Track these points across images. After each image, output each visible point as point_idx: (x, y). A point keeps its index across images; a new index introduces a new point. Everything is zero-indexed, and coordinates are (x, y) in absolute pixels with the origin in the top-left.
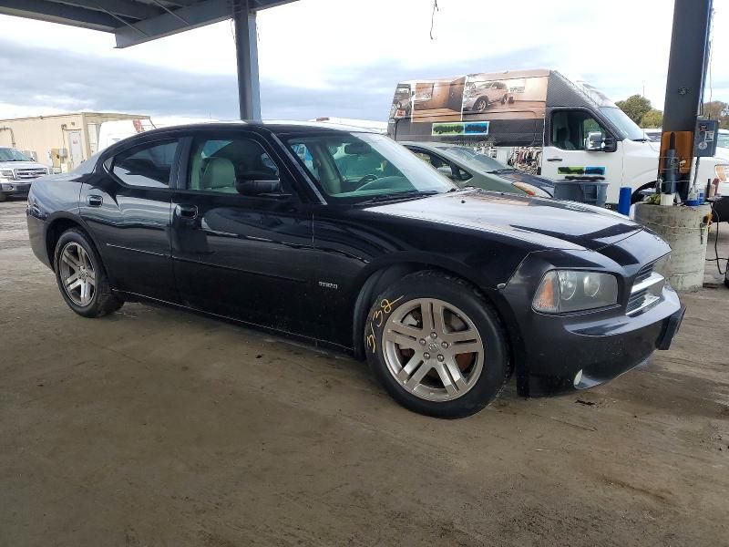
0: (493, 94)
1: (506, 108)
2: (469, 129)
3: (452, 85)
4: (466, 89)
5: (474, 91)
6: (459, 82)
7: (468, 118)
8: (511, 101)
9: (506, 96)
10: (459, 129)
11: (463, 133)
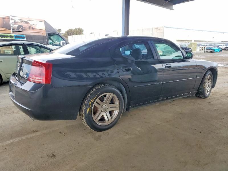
0: (25, 25)
1: (31, 31)
2: (16, 37)
3: (3, 18)
4: (11, 21)
5: (15, 23)
6: (7, 18)
7: (15, 33)
8: (33, 29)
9: (30, 26)
10: (11, 37)
11: (14, 38)
